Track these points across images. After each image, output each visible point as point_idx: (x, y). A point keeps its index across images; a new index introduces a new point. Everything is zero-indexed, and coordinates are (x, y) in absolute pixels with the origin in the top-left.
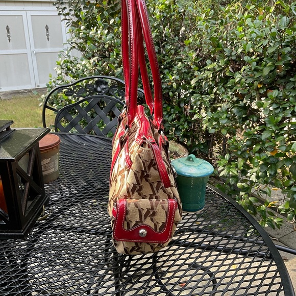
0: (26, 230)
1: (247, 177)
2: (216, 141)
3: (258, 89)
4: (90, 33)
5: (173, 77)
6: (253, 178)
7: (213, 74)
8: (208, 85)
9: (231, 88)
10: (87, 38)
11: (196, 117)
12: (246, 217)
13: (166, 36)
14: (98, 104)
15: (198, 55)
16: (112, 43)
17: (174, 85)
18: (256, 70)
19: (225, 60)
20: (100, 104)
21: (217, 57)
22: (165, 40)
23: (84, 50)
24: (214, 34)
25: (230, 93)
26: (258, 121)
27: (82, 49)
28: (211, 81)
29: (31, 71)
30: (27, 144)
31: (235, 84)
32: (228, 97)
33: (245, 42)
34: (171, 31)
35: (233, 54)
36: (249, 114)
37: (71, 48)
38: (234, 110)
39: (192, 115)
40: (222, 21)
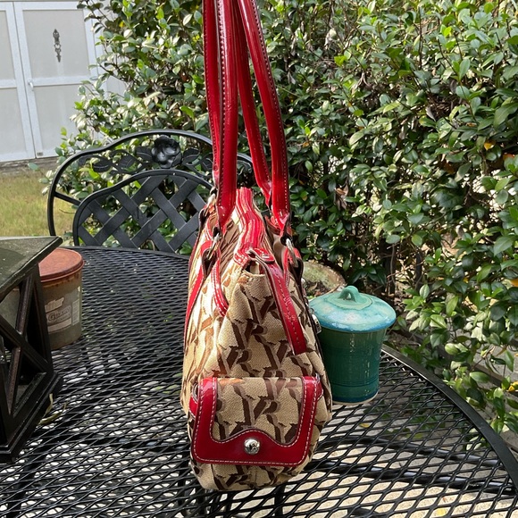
0: (15, 444)
1: (465, 331)
2: (403, 259)
3: (484, 153)
4: (144, 44)
5: (313, 131)
6: (478, 334)
7: (393, 123)
8: (384, 147)
9: (430, 151)
10: (136, 55)
11: (359, 211)
12: (461, 412)
13: (296, 48)
14: (161, 187)
15: (362, 86)
16: (187, 63)
17: (316, 147)
18: (480, 114)
19: (418, 94)
20: (165, 187)
21: (402, 88)
22: (296, 57)
23: (132, 79)
24: (395, 43)
25: (428, 162)
26: (486, 218)
27: (127, 76)
28: (390, 138)
29: (26, 124)
30: (14, 270)
31: (439, 143)
32: (425, 170)
33: (458, 58)
34: (308, 39)
35: (434, 81)
36: (468, 202)
37: (105, 75)
38: (438, 196)
39: (353, 207)
40: (411, 16)
